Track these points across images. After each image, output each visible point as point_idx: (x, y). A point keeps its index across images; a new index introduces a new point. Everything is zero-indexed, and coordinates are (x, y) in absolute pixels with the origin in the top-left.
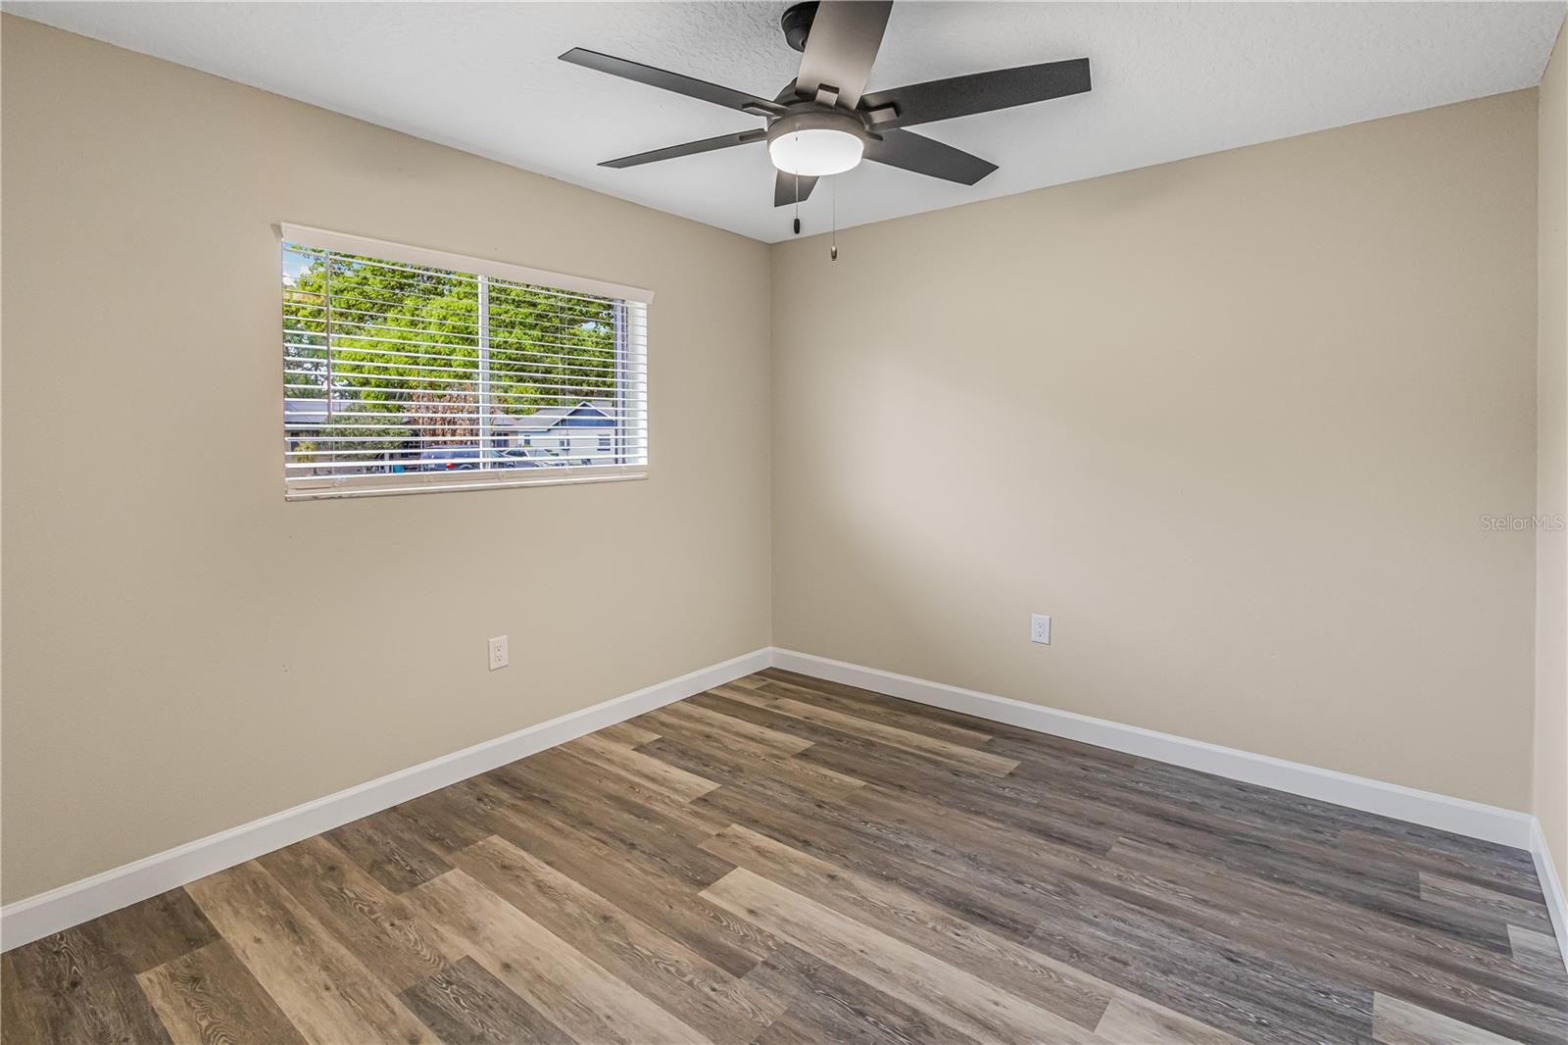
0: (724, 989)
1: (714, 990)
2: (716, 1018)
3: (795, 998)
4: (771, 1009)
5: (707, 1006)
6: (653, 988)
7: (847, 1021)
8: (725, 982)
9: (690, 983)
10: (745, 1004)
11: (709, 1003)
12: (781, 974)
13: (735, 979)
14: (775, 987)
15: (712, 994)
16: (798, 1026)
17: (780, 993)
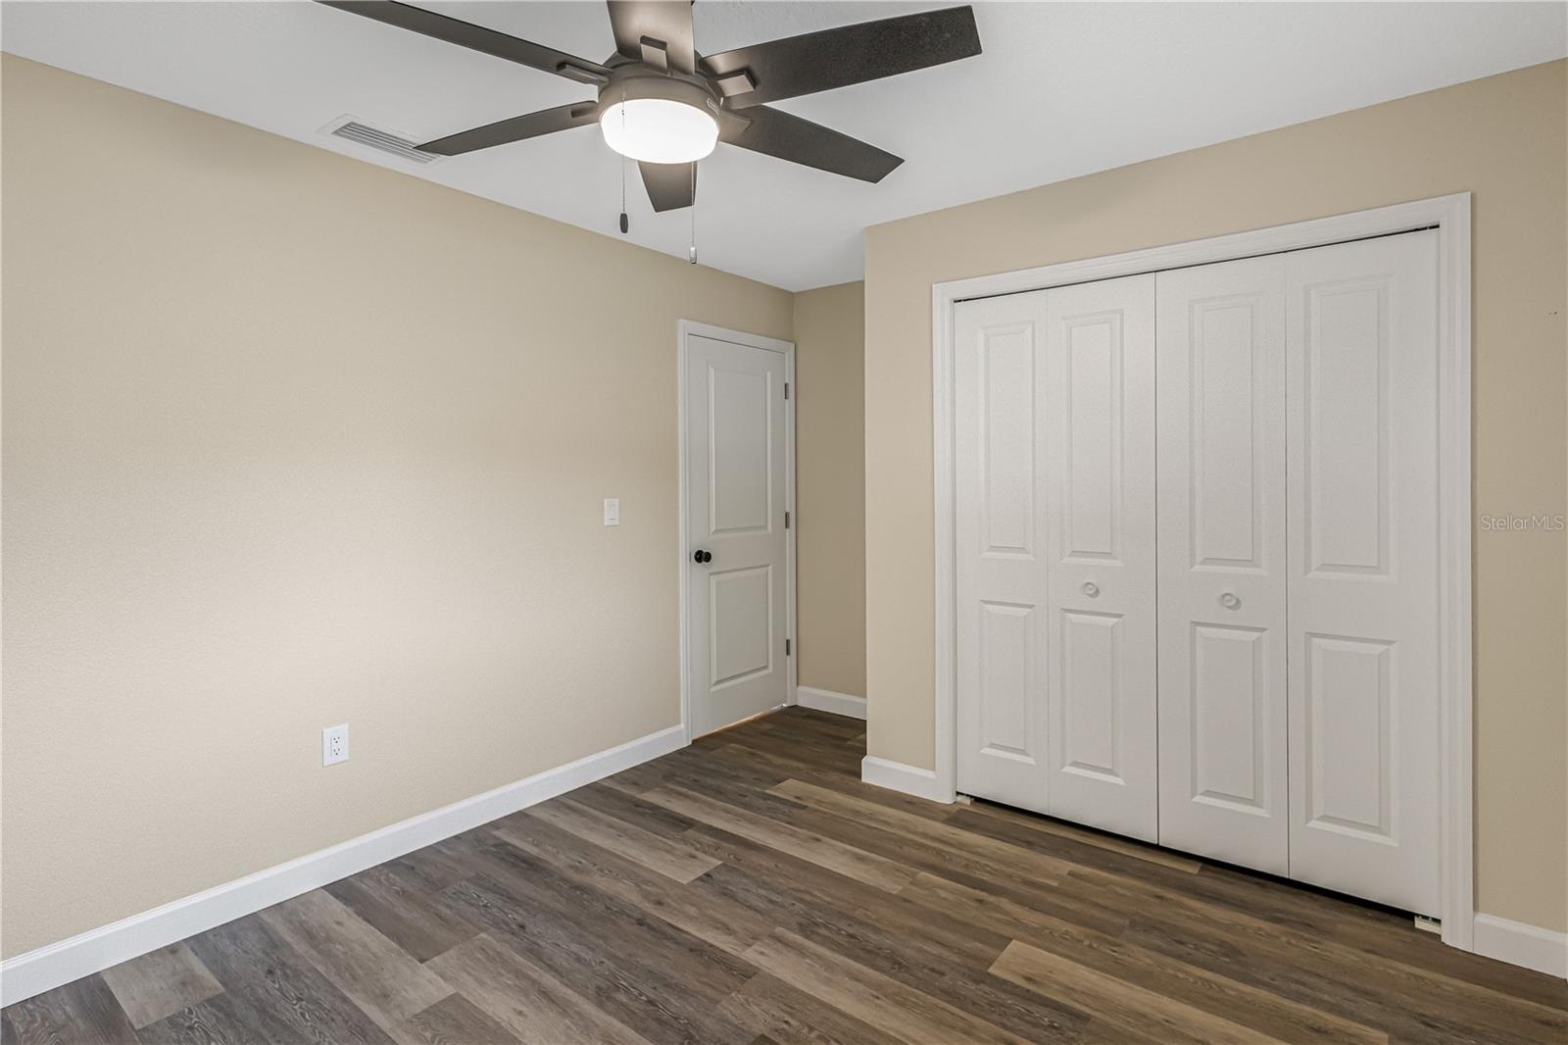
0: (777, 1023)
1: (786, 1022)
2: (781, 997)
3: (708, 1015)
4: (732, 1005)
5: (791, 1007)
6: (846, 1023)
7: (665, 995)
8: (776, 1030)
9: (811, 1029)
10: (755, 1009)
11: (789, 1009)
12: (719, 1038)
13: (766, 1034)
14: (726, 1025)
15: (787, 1018)
16: (709, 992)
17: (723, 1020)
